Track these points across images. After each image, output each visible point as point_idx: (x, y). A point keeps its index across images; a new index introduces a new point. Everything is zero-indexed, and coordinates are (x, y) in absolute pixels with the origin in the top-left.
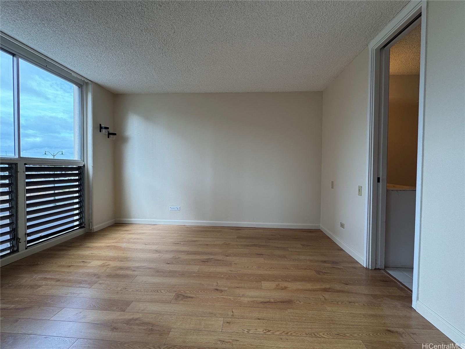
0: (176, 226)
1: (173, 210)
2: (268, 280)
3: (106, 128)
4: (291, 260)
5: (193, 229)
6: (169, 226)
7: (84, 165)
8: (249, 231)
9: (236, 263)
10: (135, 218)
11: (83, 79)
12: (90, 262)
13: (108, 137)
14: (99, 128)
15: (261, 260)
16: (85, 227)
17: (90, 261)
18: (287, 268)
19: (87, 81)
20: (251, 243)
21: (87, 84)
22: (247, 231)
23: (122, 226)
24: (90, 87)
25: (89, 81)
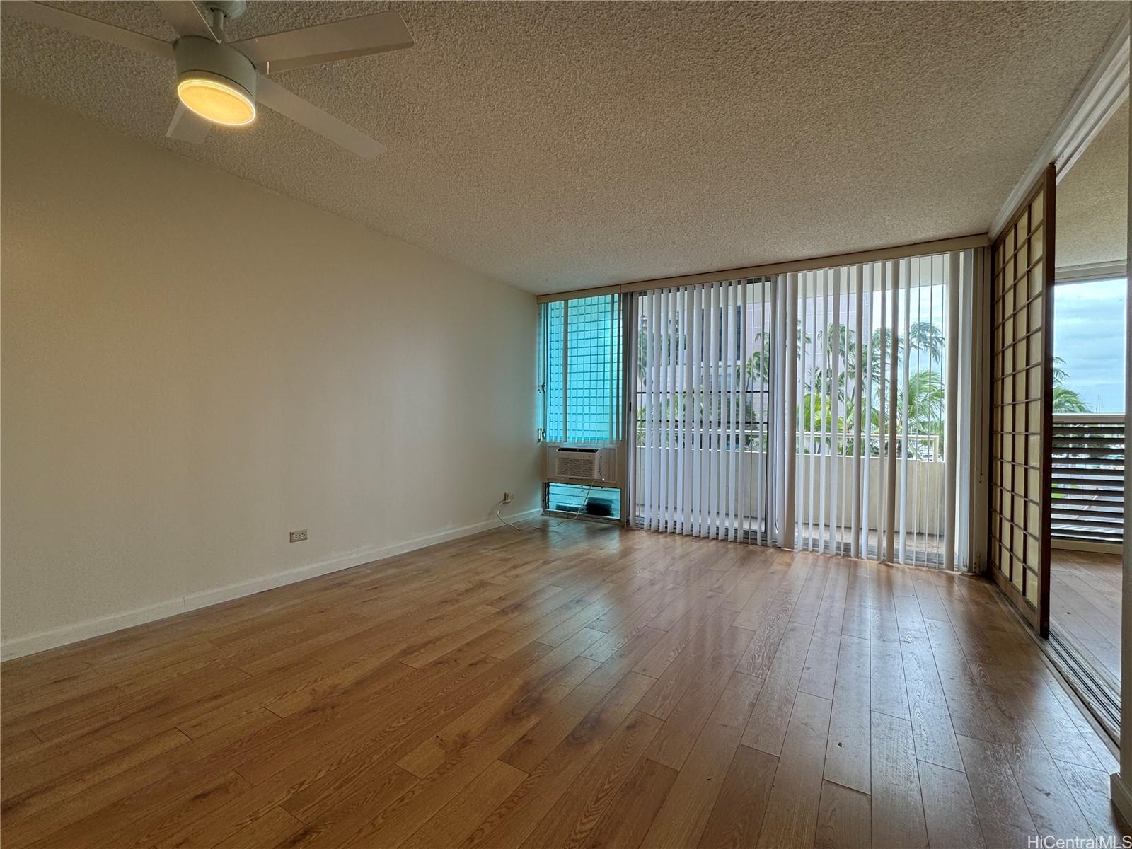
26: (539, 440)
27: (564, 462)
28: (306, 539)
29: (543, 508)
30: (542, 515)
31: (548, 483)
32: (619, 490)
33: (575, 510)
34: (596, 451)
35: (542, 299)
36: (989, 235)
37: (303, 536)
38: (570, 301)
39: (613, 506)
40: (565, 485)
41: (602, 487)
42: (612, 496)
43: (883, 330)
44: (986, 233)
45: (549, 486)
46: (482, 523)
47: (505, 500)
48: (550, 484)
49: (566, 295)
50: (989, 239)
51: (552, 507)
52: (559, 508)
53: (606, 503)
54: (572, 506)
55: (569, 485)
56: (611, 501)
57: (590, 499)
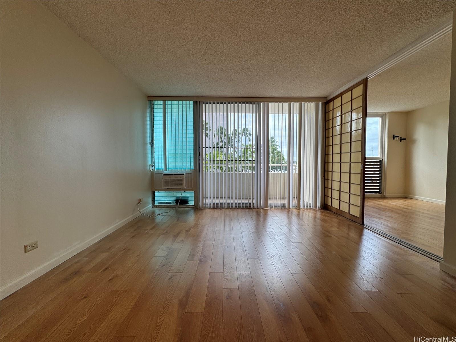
3: (397, 137)
7: (382, 160)
11: (382, 113)
13: (401, 141)
14: (393, 137)
16: (381, 194)
24: (387, 116)
25: (386, 113)
26: (150, 171)
27: (166, 181)
28: (37, 247)
29: (152, 204)
30: (152, 208)
31: (154, 192)
32: (194, 192)
33: (170, 203)
34: (184, 174)
35: (151, 99)
36: (327, 98)
37: (34, 246)
38: (167, 101)
39: (189, 199)
40: (165, 192)
41: (185, 191)
42: (190, 195)
43: (235, 130)
44: (326, 98)
45: (154, 193)
46: (130, 217)
47: (139, 202)
48: (155, 192)
49: (164, 98)
50: (327, 100)
51: (157, 203)
52: (160, 203)
53: (187, 198)
54: (168, 201)
55: (166, 192)
56: (188, 197)
57: (177, 197)
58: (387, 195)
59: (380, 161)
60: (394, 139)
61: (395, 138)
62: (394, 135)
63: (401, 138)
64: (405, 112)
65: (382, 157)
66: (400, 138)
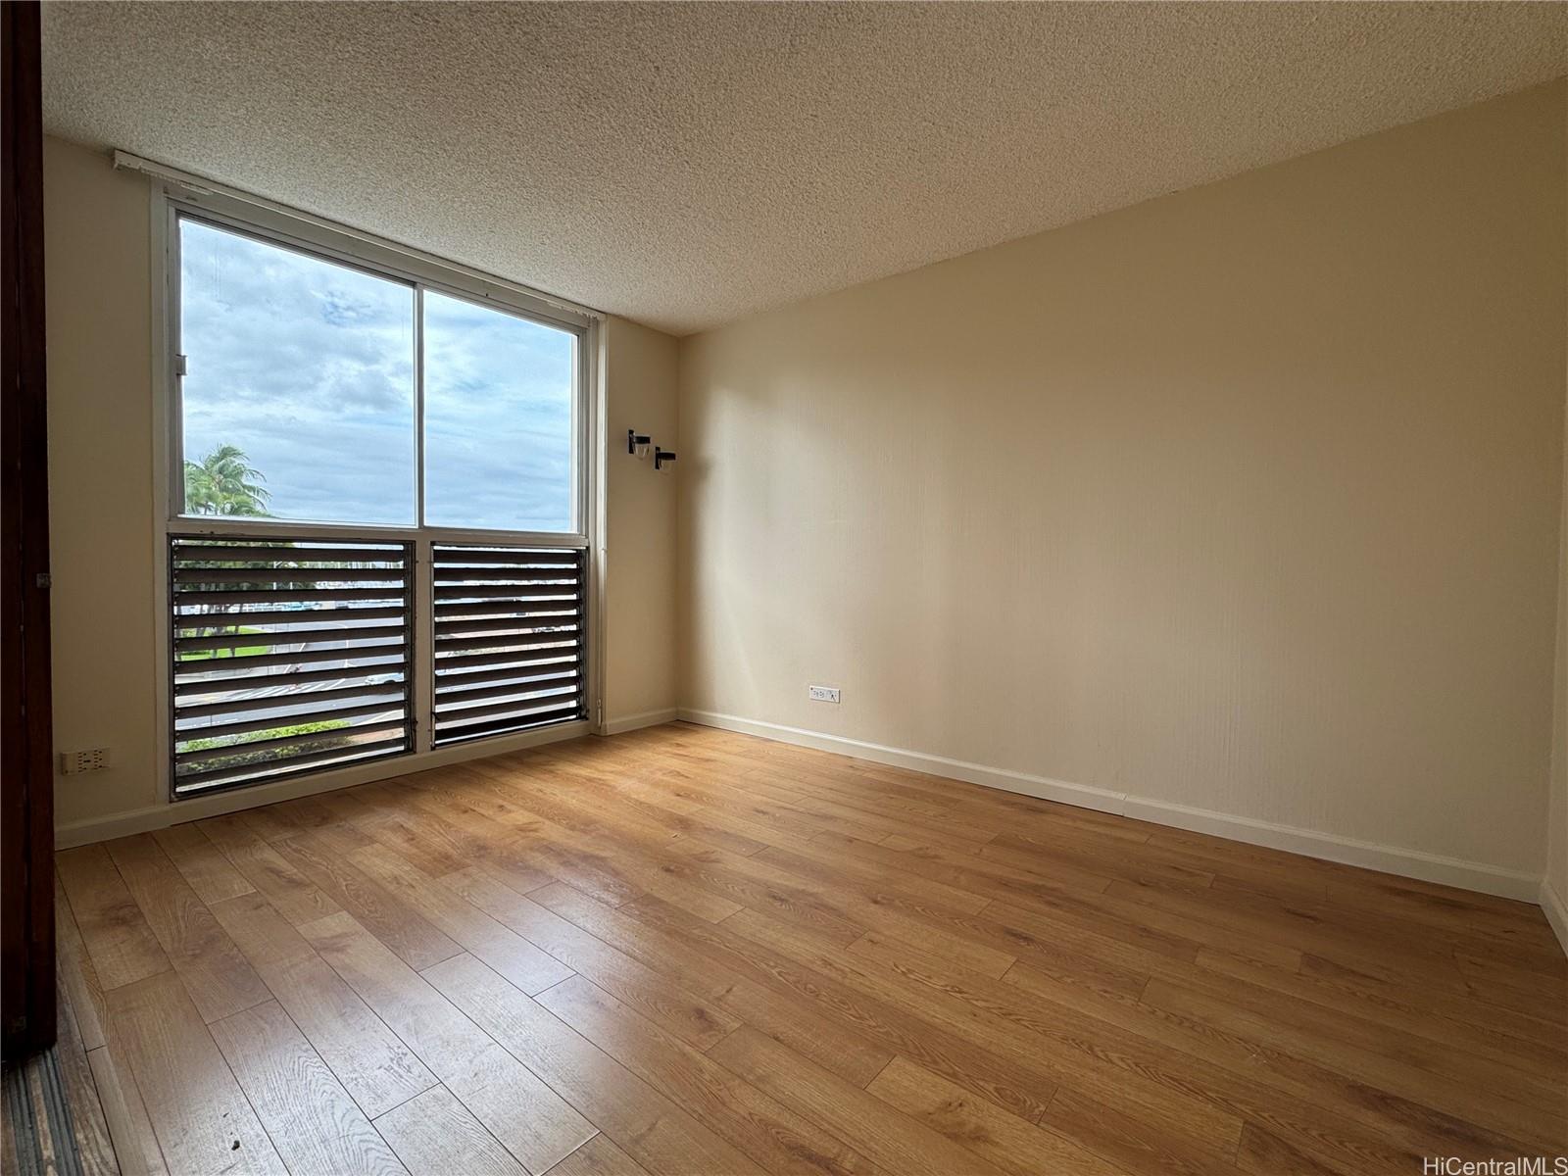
0: (822, 754)
1: (820, 697)
2: (935, 1062)
3: (644, 440)
4: (1153, 1012)
5: (870, 775)
6: (803, 750)
7: (588, 548)
8: (1079, 824)
9: (877, 937)
10: (724, 713)
11: (580, 311)
12: (510, 812)
13: (657, 467)
14: (629, 442)
15: (997, 961)
16: (587, 719)
17: (513, 808)
18: (1091, 1048)
19: (592, 315)
20: (1030, 879)
21: (596, 322)
22: (1069, 823)
23: (685, 729)
24: (603, 332)
25: (597, 314)
58: (613, 722)
59: (579, 557)
60: (631, 451)
61: (637, 447)
62: (631, 432)
63: (658, 449)
64: (671, 336)
65: (587, 537)
66: (652, 446)
